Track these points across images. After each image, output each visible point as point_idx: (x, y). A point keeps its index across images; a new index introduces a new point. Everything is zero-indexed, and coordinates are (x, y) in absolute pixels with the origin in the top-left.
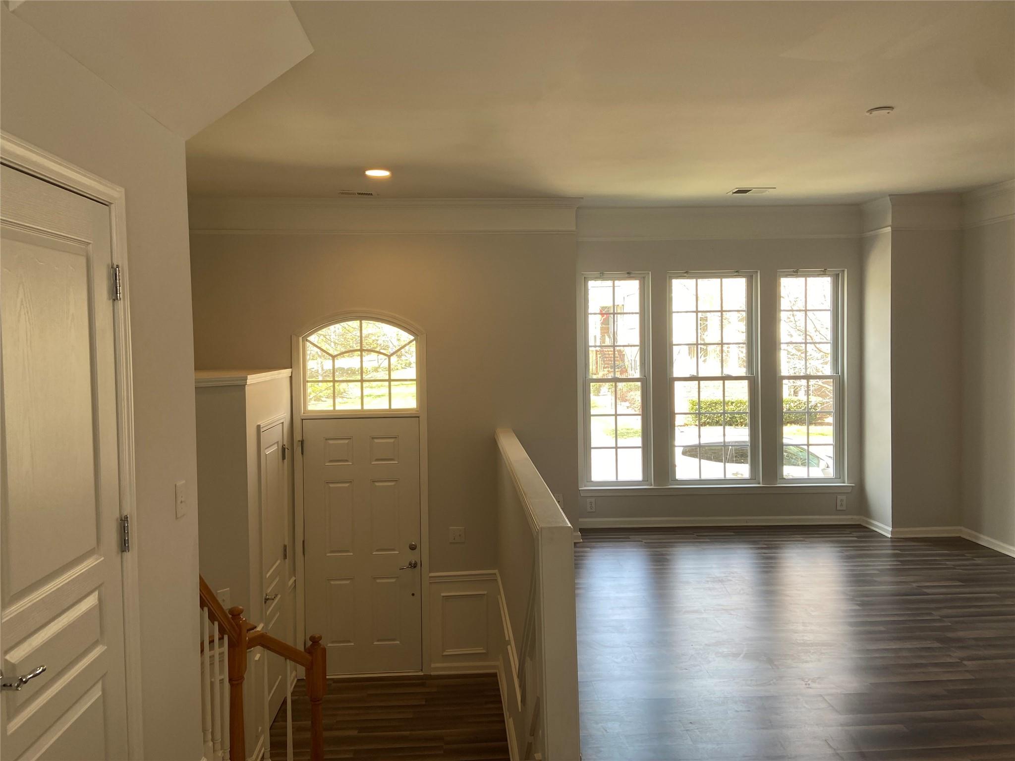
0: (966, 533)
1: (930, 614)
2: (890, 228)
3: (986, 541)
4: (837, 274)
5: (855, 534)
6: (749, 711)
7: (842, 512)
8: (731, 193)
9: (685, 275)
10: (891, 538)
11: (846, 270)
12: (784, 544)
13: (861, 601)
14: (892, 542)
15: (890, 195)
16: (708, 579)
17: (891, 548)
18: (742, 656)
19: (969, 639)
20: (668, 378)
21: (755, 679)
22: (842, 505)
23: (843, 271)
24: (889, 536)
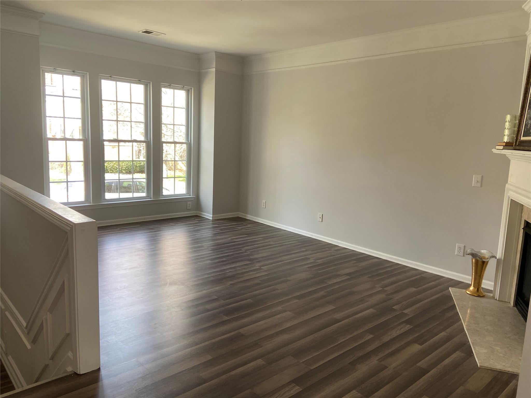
0: (241, 215)
1: (241, 250)
2: (215, 69)
3: (249, 217)
4: (188, 90)
5: (196, 220)
6: (182, 310)
7: (189, 210)
8: (141, 32)
9: (110, 78)
10: (212, 220)
11: (193, 88)
12: (161, 229)
13: (211, 249)
14: (213, 221)
15: (215, 52)
16: (135, 250)
17: (212, 224)
18: (168, 284)
19: (259, 258)
20: (101, 139)
21: (179, 294)
22: (189, 206)
23: (191, 88)
24: (211, 219)
